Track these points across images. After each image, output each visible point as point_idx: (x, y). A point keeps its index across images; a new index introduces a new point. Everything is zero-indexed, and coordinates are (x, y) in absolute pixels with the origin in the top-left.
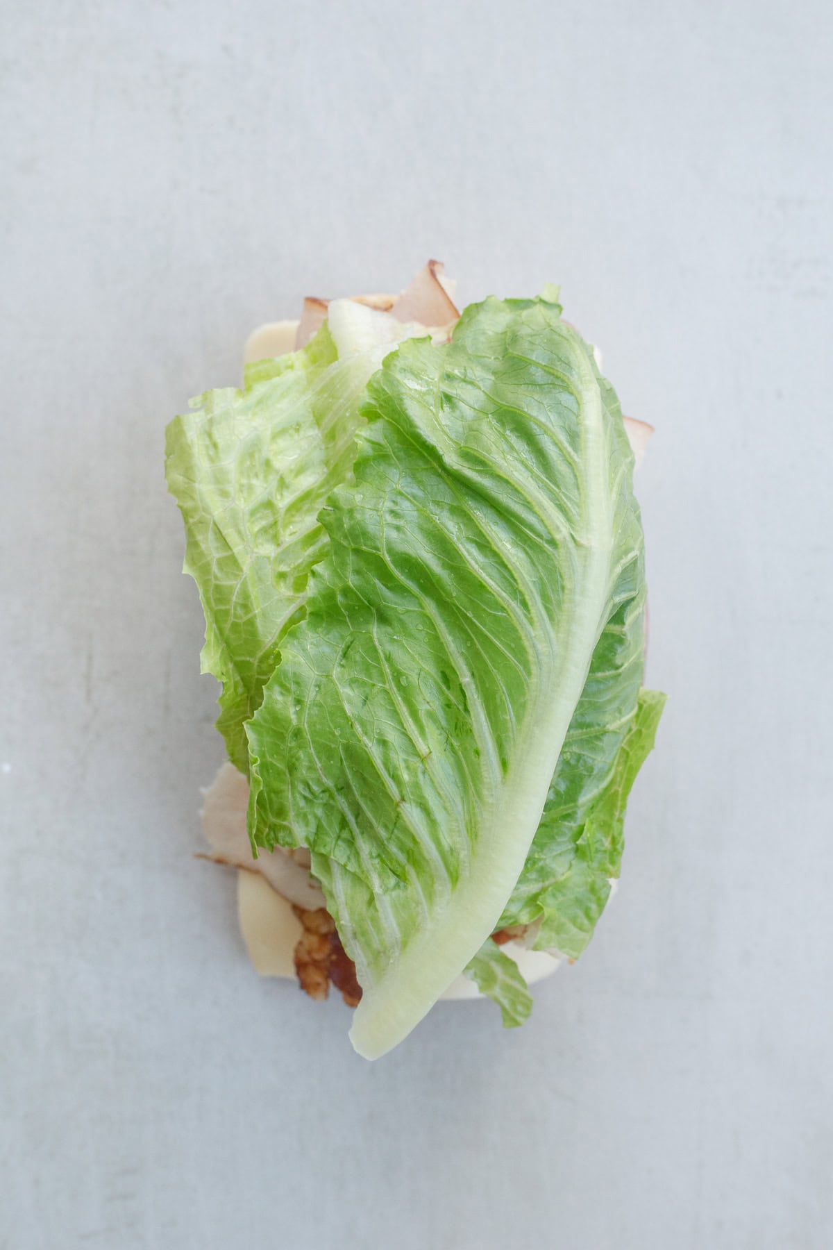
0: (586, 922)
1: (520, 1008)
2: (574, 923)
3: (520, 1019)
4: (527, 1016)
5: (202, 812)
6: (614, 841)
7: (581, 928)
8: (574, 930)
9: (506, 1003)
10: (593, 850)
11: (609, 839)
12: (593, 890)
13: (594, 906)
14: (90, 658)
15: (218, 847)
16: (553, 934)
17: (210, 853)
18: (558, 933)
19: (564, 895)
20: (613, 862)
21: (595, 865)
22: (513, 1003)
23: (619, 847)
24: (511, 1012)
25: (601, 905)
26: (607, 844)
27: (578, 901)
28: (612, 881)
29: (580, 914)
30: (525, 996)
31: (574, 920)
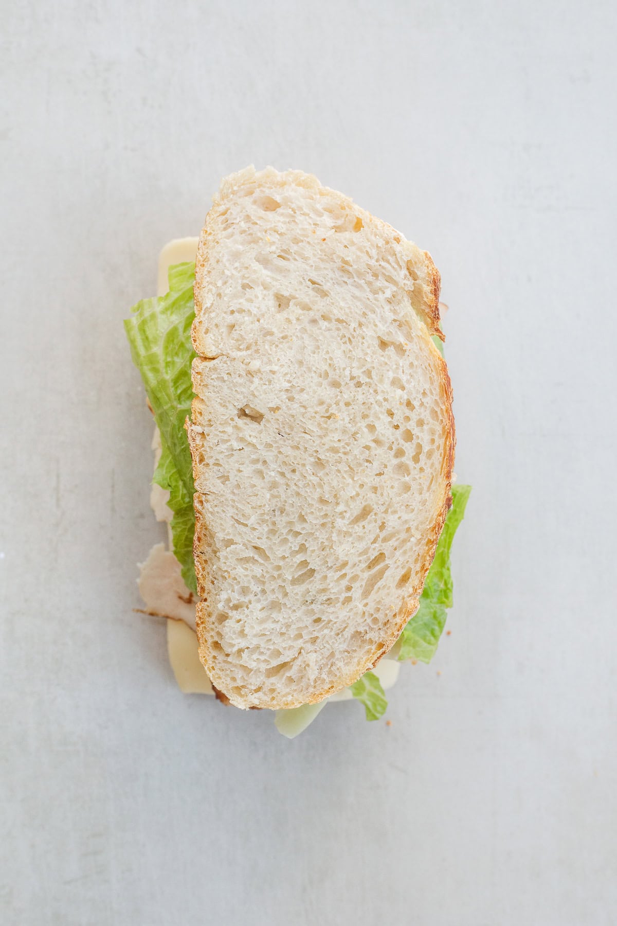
0: (432, 638)
1: (379, 708)
2: (425, 640)
3: (378, 715)
4: (382, 714)
5: (138, 580)
6: (446, 584)
7: (429, 643)
8: (425, 644)
9: (369, 703)
10: (433, 590)
11: (443, 582)
12: (435, 616)
13: (437, 628)
14: (58, 476)
15: (151, 604)
16: (411, 648)
17: (145, 609)
18: (414, 647)
19: (416, 622)
20: (447, 597)
21: (435, 600)
22: (374, 705)
23: (449, 586)
24: (373, 711)
25: (441, 625)
26: (442, 586)
27: (426, 625)
28: (447, 610)
29: (428, 633)
30: (382, 700)
31: (424, 638)
